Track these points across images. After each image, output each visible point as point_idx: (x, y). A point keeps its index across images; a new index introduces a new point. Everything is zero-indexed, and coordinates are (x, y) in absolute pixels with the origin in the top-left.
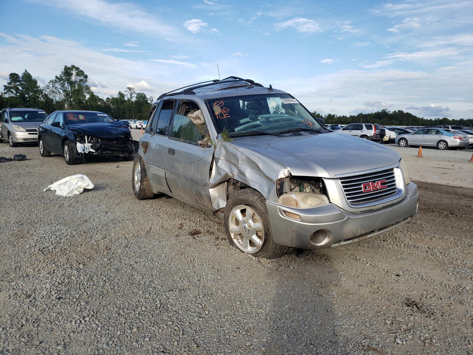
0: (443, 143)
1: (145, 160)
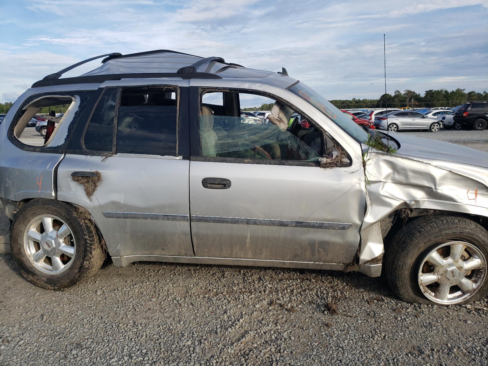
1: (94, 208)
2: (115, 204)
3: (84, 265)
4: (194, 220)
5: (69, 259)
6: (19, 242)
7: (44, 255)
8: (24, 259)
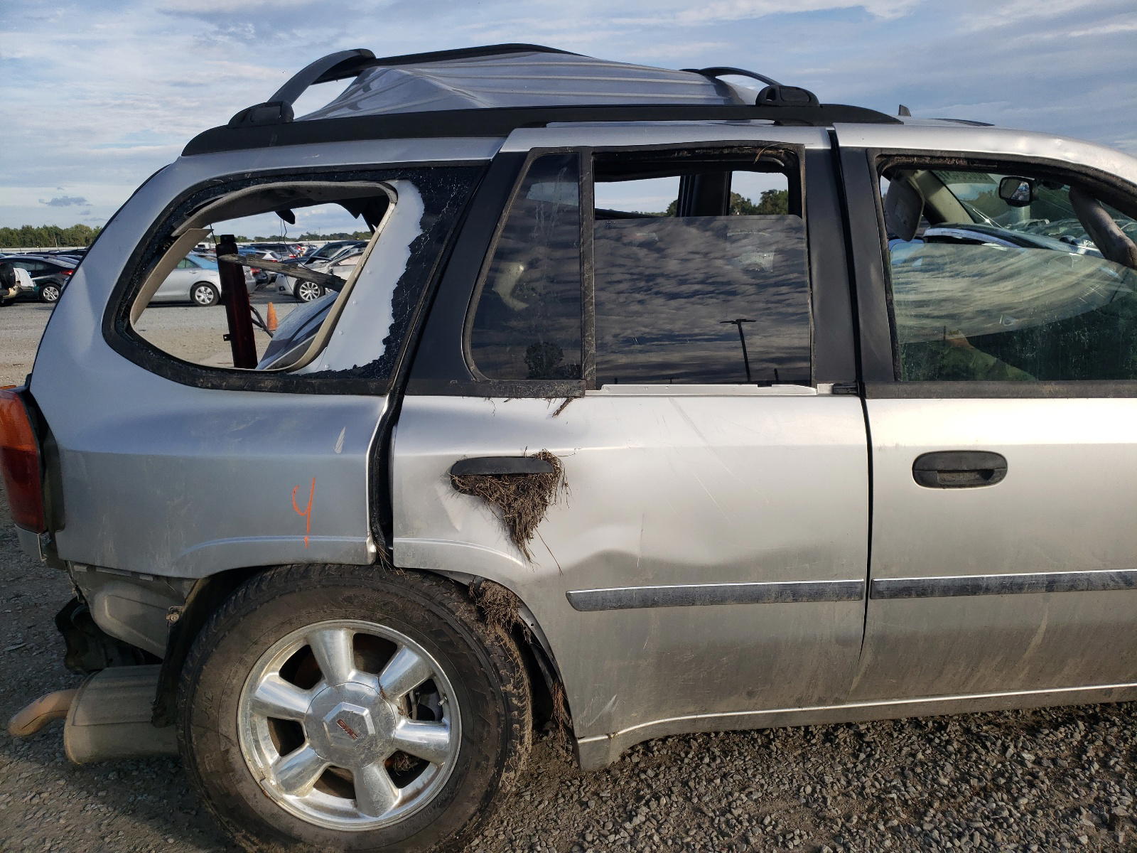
0: (206, 289)
1: (541, 582)
2: (611, 561)
3: (500, 785)
4: (881, 595)
5: (421, 764)
6: (223, 729)
7: (323, 762)
8: (245, 789)
